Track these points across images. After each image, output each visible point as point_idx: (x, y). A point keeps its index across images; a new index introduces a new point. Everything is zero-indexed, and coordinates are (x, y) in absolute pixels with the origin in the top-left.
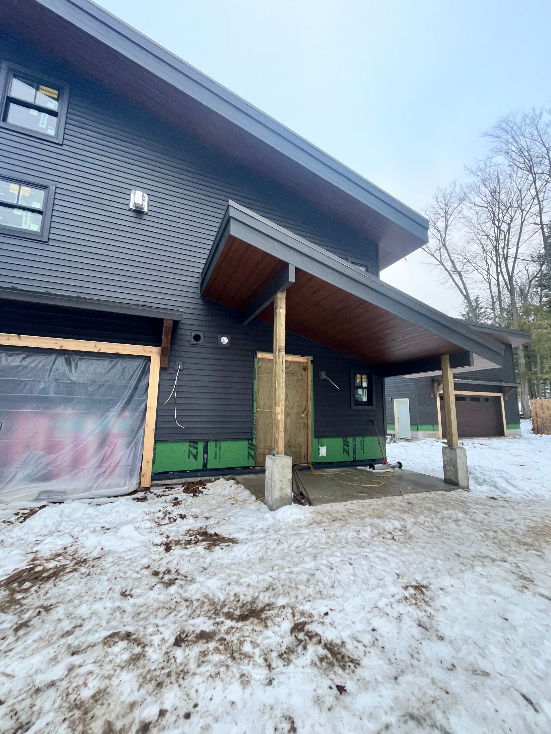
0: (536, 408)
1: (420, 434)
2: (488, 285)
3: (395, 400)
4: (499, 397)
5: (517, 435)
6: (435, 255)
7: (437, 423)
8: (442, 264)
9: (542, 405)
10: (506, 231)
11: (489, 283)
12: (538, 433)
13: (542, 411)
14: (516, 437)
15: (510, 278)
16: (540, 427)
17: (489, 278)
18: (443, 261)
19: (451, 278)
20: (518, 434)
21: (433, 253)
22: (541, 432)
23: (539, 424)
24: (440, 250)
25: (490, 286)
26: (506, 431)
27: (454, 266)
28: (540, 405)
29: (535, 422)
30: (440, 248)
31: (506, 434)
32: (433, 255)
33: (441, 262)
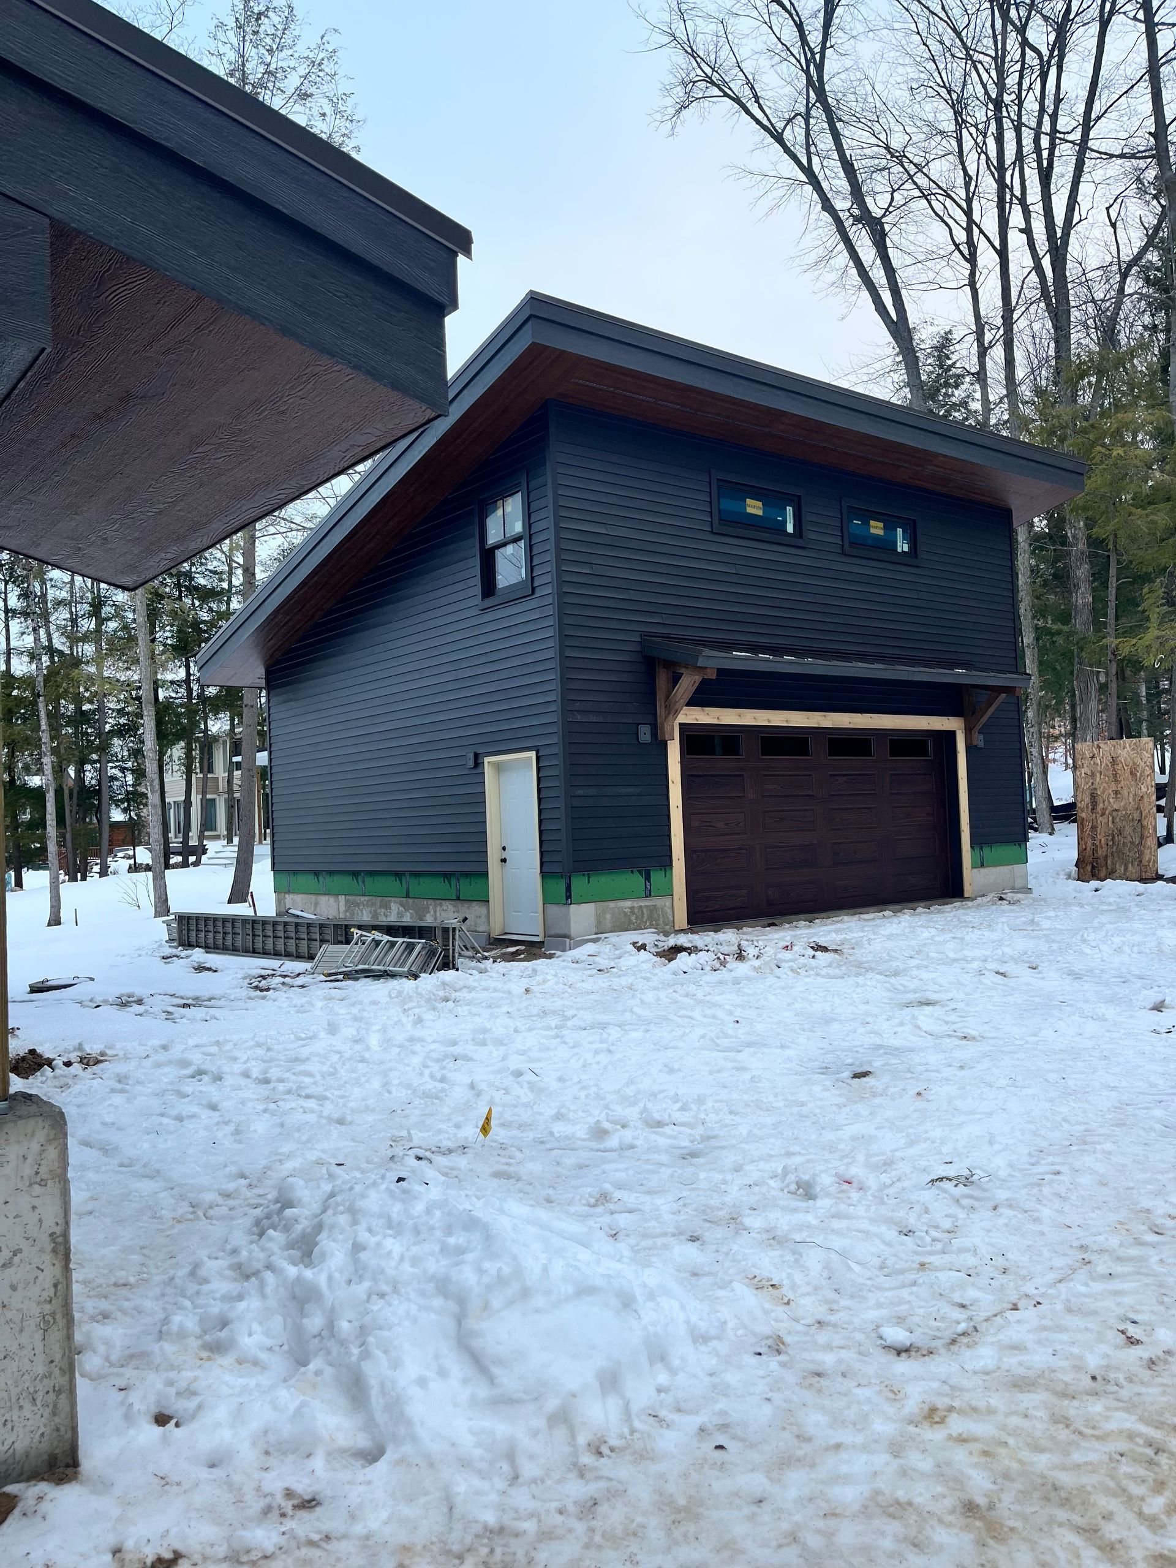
0: (1093, 775)
1: (581, 915)
2: (965, 268)
3: (487, 760)
4: (952, 735)
5: (1014, 890)
6: (787, 135)
7: (666, 863)
8: (814, 180)
9: (1114, 761)
10: (1045, 52)
11: (972, 259)
12: (1095, 876)
13: (1113, 786)
14: (1009, 896)
15: (1058, 251)
16: (1101, 853)
17: (971, 243)
18: (816, 168)
19: (842, 246)
20: (1019, 883)
21: (780, 125)
22: (1103, 874)
23: (1101, 838)
24: (807, 118)
25: (972, 274)
26: (971, 876)
27: (857, 194)
28: (1107, 760)
29: (1088, 828)
30: (808, 110)
31: (968, 890)
32: (779, 138)
33: (808, 171)
